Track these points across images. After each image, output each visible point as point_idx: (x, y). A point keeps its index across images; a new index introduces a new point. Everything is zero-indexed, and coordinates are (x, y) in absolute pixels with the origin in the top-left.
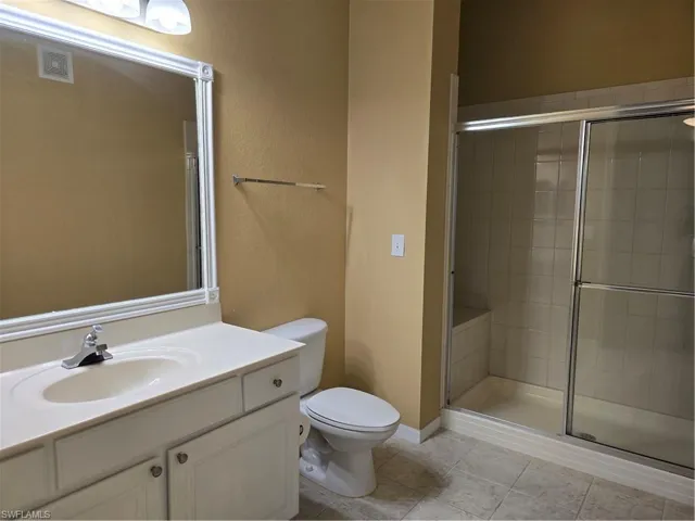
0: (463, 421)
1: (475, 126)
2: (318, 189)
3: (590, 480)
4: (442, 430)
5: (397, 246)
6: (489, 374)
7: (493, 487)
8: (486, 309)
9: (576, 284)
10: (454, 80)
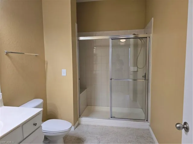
0: (84, 120)
1: (82, 38)
2: (36, 55)
3: (118, 128)
4: (79, 124)
5: (64, 72)
6: (87, 106)
7: (97, 137)
8: (86, 88)
9: (111, 80)
10: (76, 25)
